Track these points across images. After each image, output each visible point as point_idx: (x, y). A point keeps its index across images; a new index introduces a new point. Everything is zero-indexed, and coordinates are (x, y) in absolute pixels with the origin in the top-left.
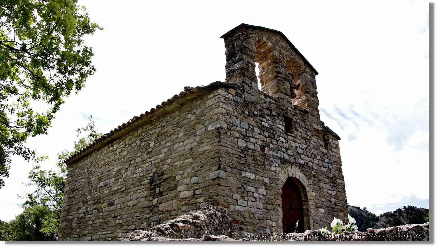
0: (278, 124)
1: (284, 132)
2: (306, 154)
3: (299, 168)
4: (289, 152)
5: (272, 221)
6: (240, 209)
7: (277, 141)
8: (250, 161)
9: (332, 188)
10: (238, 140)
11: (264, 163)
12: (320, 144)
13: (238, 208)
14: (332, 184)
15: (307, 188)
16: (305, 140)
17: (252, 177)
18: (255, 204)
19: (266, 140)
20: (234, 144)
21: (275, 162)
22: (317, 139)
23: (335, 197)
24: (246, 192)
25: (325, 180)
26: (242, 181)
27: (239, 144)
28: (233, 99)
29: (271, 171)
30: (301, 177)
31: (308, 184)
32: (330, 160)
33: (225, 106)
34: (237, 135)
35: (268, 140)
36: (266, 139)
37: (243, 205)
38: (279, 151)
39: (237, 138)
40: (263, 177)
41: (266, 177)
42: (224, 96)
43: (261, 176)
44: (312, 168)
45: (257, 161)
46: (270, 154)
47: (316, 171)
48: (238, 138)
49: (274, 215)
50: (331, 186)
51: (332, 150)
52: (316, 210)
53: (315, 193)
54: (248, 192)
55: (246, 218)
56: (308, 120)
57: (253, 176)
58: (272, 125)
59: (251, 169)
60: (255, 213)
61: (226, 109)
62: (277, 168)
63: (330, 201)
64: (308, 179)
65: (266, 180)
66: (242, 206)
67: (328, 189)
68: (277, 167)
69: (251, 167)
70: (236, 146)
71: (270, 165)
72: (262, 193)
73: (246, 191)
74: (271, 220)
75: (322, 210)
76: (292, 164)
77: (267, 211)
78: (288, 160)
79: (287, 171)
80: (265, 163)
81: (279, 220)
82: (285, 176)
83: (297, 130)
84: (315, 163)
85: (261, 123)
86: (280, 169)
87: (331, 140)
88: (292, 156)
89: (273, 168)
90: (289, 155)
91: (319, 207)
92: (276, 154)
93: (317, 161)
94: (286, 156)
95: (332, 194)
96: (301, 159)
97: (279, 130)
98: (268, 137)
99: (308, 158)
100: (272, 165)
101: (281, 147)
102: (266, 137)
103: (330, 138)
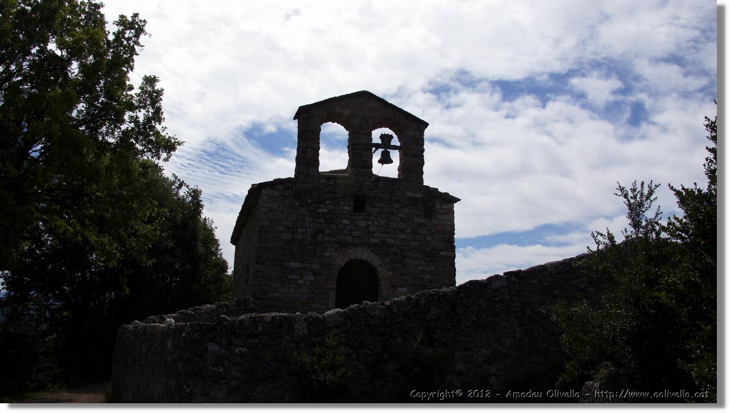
0: (342, 206)
1: (351, 212)
2: (384, 231)
3: (369, 248)
4: (355, 234)
6: (279, 296)
7: (337, 225)
8: (296, 251)
9: (426, 263)
10: (282, 233)
13: (276, 295)
14: (427, 259)
15: (379, 268)
16: (387, 215)
17: (296, 266)
18: (298, 290)
19: (321, 227)
20: (276, 239)
21: (331, 247)
22: (412, 209)
23: (431, 273)
25: (415, 255)
26: (283, 271)
27: (283, 237)
28: (281, 194)
29: (323, 257)
30: (369, 257)
31: (381, 263)
32: (430, 231)
33: (269, 205)
34: (281, 229)
35: (323, 226)
37: (283, 292)
38: (338, 235)
39: (280, 232)
40: (311, 264)
41: (316, 264)
42: (268, 195)
43: (309, 264)
44: (393, 245)
45: (306, 250)
46: (325, 241)
47: (401, 248)
49: (323, 298)
50: (425, 261)
52: (393, 289)
53: (392, 272)
54: (290, 280)
56: (398, 189)
57: (298, 265)
58: (332, 209)
59: (296, 259)
60: (297, 298)
61: (269, 207)
63: (420, 278)
64: (382, 258)
65: (316, 267)
66: (281, 293)
67: (418, 265)
68: (333, 252)
69: (296, 257)
70: (279, 240)
71: (323, 251)
72: (308, 279)
76: (357, 245)
77: (314, 296)
78: (351, 242)
79: (348, 254)
80: (316, 250)
82: (344, 260)
83: (373, 206)
84: (399, 239)
85: (316, 210)
86: (337, 253)
87: (438, 206)
88: (360, 237)
89: (327, 254)
90: (354, 237)
91: (399, 287)
92: (333, 239)
93: (403, 236)
94: (349, 239)
95: (427, 270)
96: (374, 238)
97: (343, 212)
98: (323, 224)
99: (386, 235)
100: (326, 251)
101: (343, 230)
102: (321, 224)
103: (437, 204)
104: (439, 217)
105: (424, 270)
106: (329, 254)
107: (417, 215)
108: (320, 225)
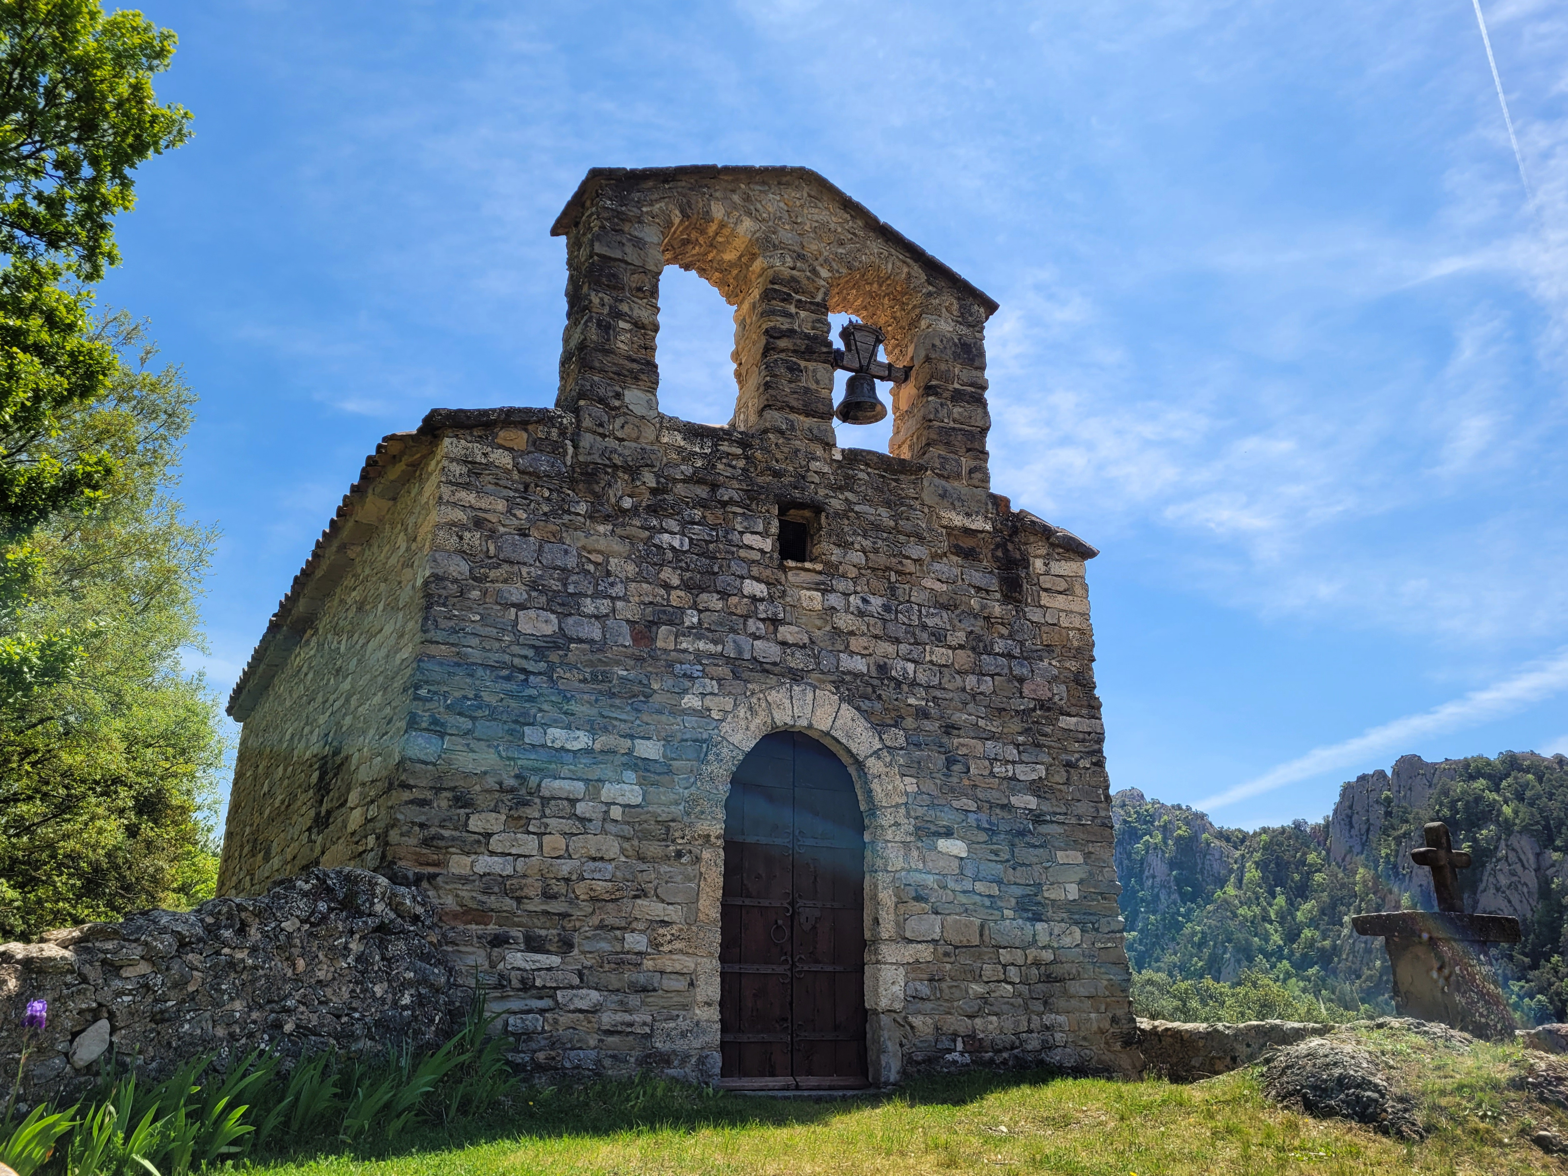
0: (741, 533)
1: (771, 558)
2: (881, 633)
3: (837, 688)
4: (786, 633)
5: (663, 901)
6: (497, 869)
7: (724, 595)
8: (577, 684)
9: (1019, 753)
10: (520, 613)
11: (645, 686)
12: (974, 587)
13: (485, 863)
14: (1021, 739)
15: (871, 762)
16: (889, 580)
17: (574, 743)
18: (577, 843)
19: (668, 600)
20: (495, 631)
21: (705, 675)
22: (962, 566)
23: (1037, 788)
24: (537, 801)
25: (981, 723)
26: (519, 762)
27: (525, 627)
28: (516, 465)
29: (677, 711)
30: (838, 723)
31: (880, 746)
32: (1022, 643)
33: (470, 498)
34: (517, 592)
35: (677, 597)
36: (669, 595)
37: (514, 851)
38: (731, 635)
39: (513, 605)
40: (632, 737)
41: (649, 738)
42: (465, 461)
43: (621, 736)
44: (914, 684)
45: (610, 682)
46: (685, 651)
47: (938, 693)
48: (520, 607)
49: (679, 878)
50: (1017, 746)
51: (1042, 603)
52: (920, 844)
53: (915, 781)
54: (546, 800)
55: (526, 898)
56: (917, 499)
57: (581, 740)
58: (705, 541)
59: (573, 715)
60: (574, 877)
61: (470, 506)
62: (711, 700)
63: (1007, 807)
64: (879, 727)
65: (649, 749)
66: (510, 854)
67: (996, 759)
68: (712, 694)
69: (573, 707)
70: (506, 638)
71: (677, 690)
72: (620, 800)
73: (542, 798)
74: (658, 897)
75: (955, 847)
76: (796, 676)
77: (644, 867)
78: (775, 664)
79: (764, 705)
80: (648, 686)
81: (703, 896)
82: (752, 727)
83: (846, 546)
84: (931, 662)
85: (651, 537)
86: (728, 703)
87: (1038, 565)
88: (804, 647)
89: (691, 701)
90: (784, 644)
91: (939, 835)
92: (711, 648)
93: (940, 655)
94: (766, 650)
95: (1022, 778)
96: (852, 654)
97: (743, 553)
98: (676, 588)
99: (891, 649)
100: (685, 691)
101: (746, 617)
102: (667, 586)
103: (1036, 557)
104: (1045, 599)
105: (1014, 778)
106: (696, 703)
107: (979, 589)
108: (662, 592)
